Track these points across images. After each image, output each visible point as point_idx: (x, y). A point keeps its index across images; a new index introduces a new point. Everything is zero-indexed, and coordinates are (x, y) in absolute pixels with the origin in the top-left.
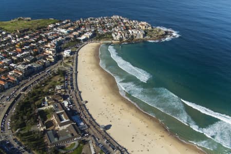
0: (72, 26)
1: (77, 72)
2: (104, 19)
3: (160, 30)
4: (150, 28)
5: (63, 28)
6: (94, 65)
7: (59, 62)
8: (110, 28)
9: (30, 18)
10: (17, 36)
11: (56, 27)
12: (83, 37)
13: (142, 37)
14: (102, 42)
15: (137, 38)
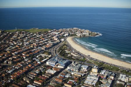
4: (90, 32)
5: (55, 32)
8: (75, 32)
9: (38, 29)
10: (38, 34)
13: (88, 35)
14: (73, 37)
15: (87, 35)
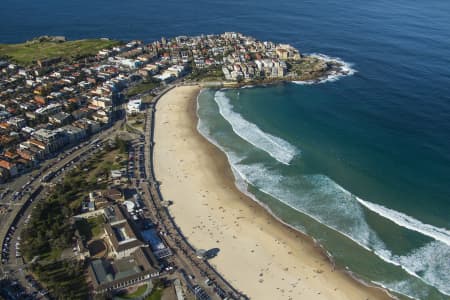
0: (144, 52)
1: (153, 144)
2: (207, 39)
3: (317, 61)
4: (297, 57)
5: (126, 58)
6: (186, 131)
7: (119, 123)
8: (220, 58)
9: (62, 38)
10: (37, 73)
11: (114, 54)
12: (166, 75)
13: (281, 74)
14: (202, 84)
15: (273, 75)
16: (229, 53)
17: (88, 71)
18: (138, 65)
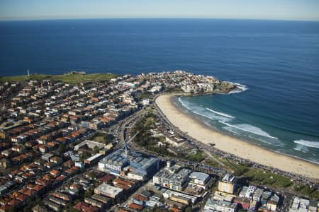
0: (136, 80)
2: (167, 74)
3: (228, 84)
5: (128, 82)
8: (178, 83)
9: (84, 73)
11: (120, 80)
12: (153, 90)
13: (212, 90)
14: (173, 94)
15: (208, 90)
16: (181, 80)
17: (112, 88)
18: (136, 85)
